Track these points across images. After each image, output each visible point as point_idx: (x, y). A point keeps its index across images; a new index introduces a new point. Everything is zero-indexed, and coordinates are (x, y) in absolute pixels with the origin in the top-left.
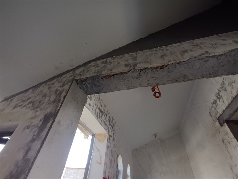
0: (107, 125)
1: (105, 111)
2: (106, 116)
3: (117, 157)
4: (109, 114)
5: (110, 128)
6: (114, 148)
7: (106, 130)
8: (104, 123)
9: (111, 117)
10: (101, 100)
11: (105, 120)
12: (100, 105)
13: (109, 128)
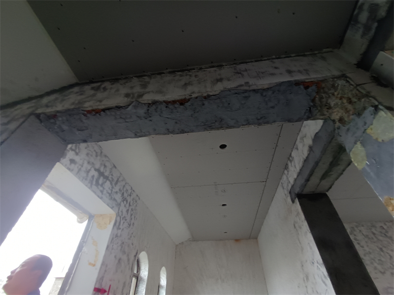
0: (115, 200)
1: (112, 175)
2: (116, 184)
3: (135, 254)
4: (122, 181)
5: (122, 204)
6: (129, 239)
7: (112, 208)
8: (108, 195)
9: (128, 187)
10: (106, 156)
11: (112, 190)
12: (101, 164)
13: (120, 204)
